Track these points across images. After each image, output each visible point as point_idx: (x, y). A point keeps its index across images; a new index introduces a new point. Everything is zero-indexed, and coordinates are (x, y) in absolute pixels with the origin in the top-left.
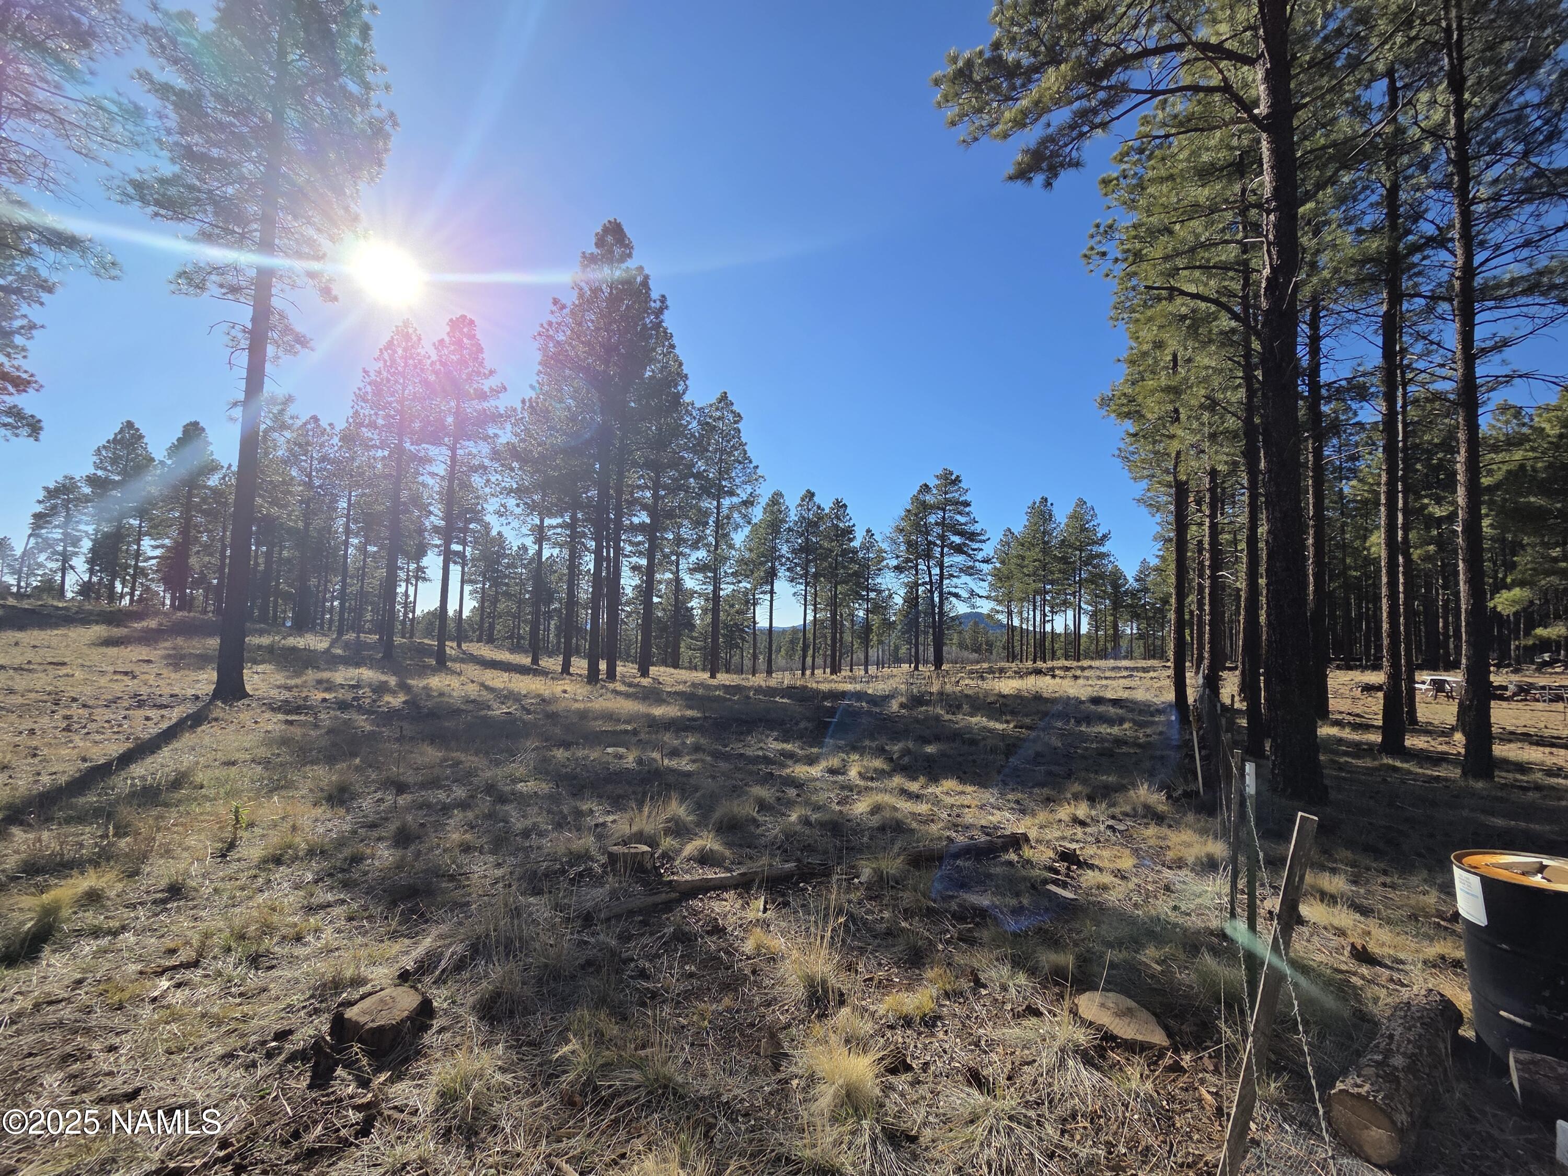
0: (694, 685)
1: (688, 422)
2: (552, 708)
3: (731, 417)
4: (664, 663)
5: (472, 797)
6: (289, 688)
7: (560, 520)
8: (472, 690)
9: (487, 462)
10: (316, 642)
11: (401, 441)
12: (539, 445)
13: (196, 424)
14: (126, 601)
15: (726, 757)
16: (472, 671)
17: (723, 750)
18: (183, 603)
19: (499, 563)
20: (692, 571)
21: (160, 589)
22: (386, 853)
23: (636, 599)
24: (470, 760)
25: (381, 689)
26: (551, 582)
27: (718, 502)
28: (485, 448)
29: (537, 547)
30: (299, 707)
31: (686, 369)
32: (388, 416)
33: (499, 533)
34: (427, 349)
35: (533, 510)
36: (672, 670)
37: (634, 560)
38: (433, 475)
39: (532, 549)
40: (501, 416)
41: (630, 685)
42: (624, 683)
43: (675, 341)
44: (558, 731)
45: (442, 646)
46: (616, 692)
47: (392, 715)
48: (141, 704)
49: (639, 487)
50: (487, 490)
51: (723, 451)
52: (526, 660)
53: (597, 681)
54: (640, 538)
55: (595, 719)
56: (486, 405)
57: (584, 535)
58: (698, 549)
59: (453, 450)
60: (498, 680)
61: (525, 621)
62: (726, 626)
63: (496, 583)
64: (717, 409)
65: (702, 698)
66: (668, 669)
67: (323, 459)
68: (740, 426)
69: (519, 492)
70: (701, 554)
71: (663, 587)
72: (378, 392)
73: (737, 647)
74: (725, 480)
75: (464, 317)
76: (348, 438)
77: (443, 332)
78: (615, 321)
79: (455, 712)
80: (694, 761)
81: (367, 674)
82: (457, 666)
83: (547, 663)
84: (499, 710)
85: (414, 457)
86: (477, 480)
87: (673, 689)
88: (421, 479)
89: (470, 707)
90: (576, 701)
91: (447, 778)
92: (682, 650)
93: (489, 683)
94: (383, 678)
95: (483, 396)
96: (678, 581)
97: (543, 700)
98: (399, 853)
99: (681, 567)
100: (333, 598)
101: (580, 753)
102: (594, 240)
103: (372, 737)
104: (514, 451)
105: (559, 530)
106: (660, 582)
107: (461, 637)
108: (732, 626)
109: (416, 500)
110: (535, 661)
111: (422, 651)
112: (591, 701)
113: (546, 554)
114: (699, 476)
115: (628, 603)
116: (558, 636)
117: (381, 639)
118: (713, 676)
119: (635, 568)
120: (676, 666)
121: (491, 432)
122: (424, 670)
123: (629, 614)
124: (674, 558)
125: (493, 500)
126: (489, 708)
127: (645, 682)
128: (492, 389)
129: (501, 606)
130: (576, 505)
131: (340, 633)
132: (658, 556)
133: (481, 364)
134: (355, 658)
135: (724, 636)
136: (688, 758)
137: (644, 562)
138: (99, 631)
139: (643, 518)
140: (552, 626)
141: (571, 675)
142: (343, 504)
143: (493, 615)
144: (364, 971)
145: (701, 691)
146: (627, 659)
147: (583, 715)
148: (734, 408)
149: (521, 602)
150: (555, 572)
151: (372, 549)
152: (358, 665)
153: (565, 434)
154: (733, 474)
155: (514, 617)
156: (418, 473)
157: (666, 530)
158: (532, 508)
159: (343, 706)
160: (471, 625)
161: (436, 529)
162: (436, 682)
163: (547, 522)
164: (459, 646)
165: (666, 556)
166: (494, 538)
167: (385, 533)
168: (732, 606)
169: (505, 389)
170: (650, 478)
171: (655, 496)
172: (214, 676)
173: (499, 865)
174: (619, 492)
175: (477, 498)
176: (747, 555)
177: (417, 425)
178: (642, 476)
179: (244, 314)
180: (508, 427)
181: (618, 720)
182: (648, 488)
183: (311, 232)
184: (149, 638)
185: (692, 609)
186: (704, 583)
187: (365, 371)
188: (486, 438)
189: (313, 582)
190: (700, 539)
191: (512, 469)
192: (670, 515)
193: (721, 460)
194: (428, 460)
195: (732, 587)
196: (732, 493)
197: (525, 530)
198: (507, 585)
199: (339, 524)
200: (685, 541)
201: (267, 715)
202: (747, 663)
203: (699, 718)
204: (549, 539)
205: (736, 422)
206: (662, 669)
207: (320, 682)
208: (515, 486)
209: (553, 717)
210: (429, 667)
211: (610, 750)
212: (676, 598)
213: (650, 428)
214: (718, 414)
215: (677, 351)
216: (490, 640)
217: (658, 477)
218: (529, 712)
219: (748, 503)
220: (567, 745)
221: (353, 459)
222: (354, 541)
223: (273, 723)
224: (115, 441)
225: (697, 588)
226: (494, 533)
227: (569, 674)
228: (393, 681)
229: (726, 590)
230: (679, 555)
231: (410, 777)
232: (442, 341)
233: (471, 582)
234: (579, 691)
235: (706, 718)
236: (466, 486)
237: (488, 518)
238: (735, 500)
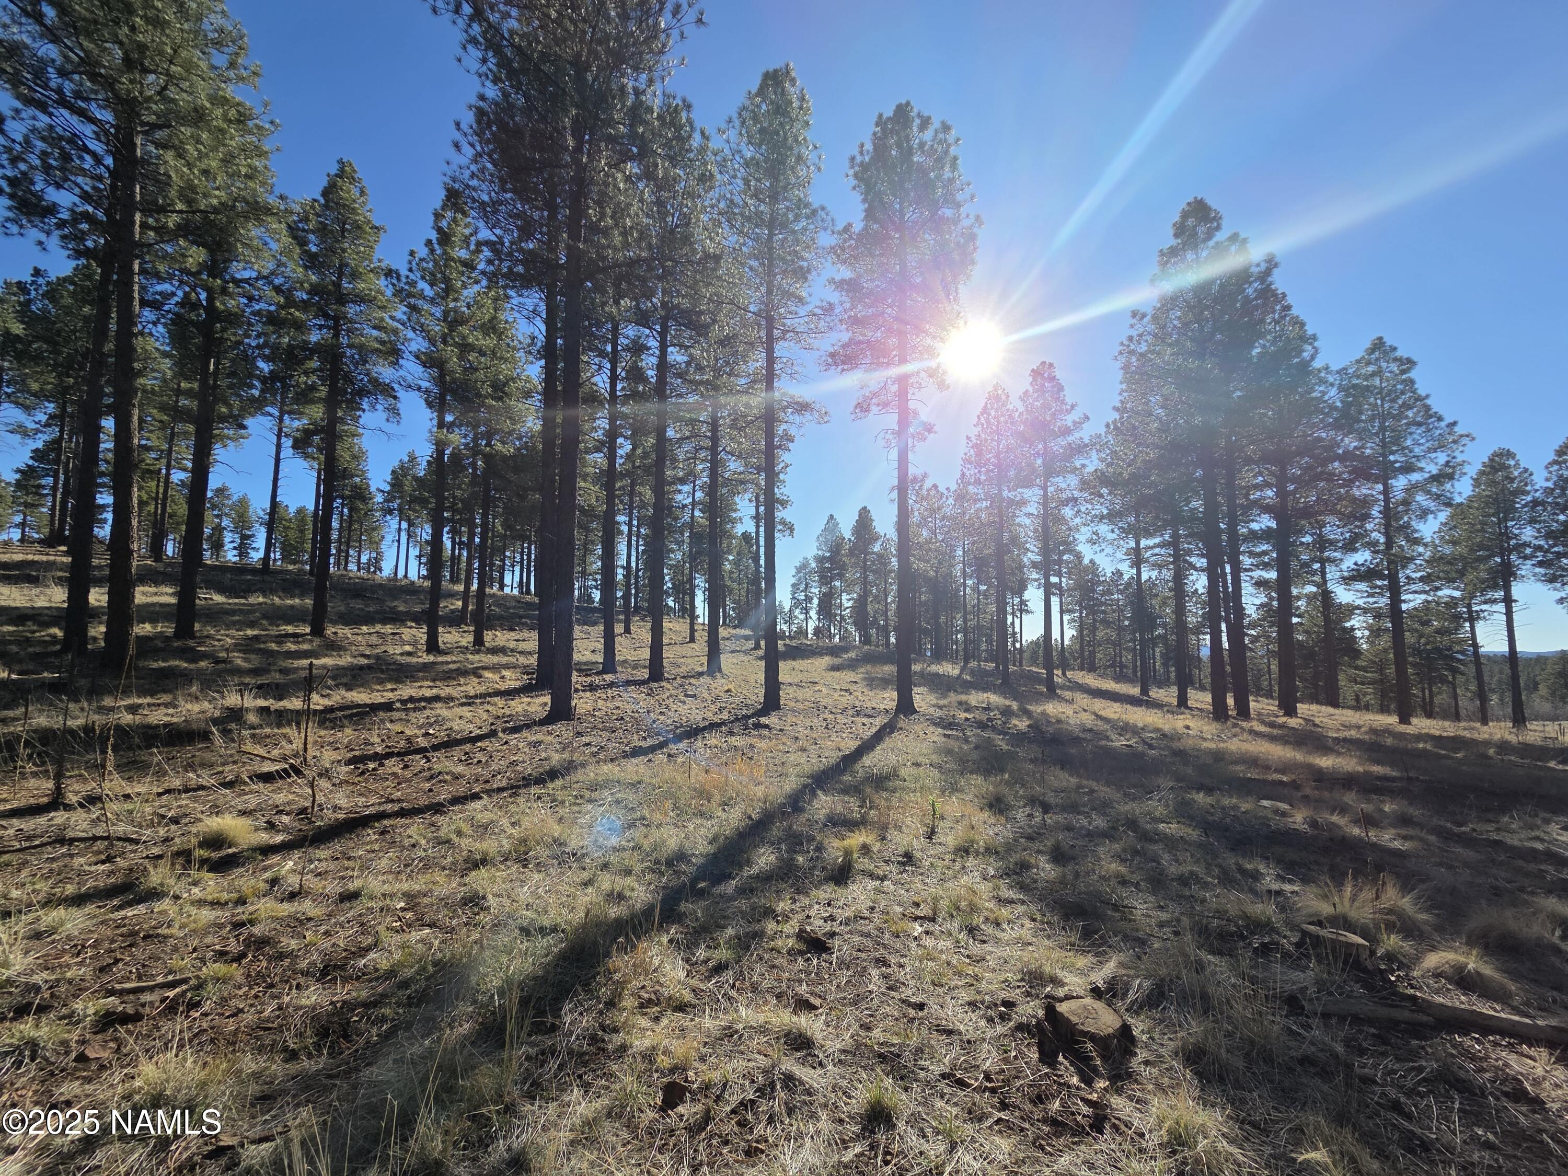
0: (1373, 731)
1: (1324, 393)
2: (1176, 745)
3: (1394, 367)
4: (1314, 699)
5: (1114, 828)
6: (941, 708)
7: (1157, 540)
8: (1087, 719)
9: (1076, 494)
10: (949, 669)
11: (1000, 490)
12: (1129, 465)
13: (865, 508)
14: (837, 639)
15: (1468, 841)
16: (1083, 700)
17: (1456, 829)
18: (866, 640)
19: (1094, 591)
20: (1348, 580)
21: (852, 629)
22: (1048, 867)
23: (1264, 620)
24: (1105, 791)
25: (1007, 712)
26: (1152, 607)
27: (1386, 486)
28: (1073, 481)
29: (1134, 571)
30: (950, 724)
31: (1310, 330)
32: (988, 471)
33: (1091, 561)
34: (1015, 404)
35: (1127, 533)
36: (1331, 710)
37: (1257, 574)
38: (1029, 515)
39: (1128, 572)
40: (1086, 445)
41: (1272, 725)
42: (1263, 722)
43: (1290, 300)
44: (1190, 771)
45: (1050, 675)
46: (1251, 732)
47: (1019, 738)
48: (858, 714)
49: (1257, 487)
50: (1078, 520)
51: (1383, 417)
52: (1135, 691)
53: (1227, 717)
54: (1265, 547)
55: (1232, 763)
56: (1070, 439)
57: (1189, 552)
58: (1355, 550)
59: (1045, 488)
60: (1113, 710)
61: (1126, 649)
62: (1417, 651)
63: (1092, 611)
64: (1369, 363)
65: (1393, 751)
66: (1323, 708)
67: (943, 518)
68: (1412, 374)
69: (1112, 517)
70: (1363, 556)
71: (1302, 604)
72: (979, 454)
73: (1443, 680)
74: (1393, 453)
75: (1044, 363)
76: (961, 497)
77: (1024, 383)
78: (1207, 307)
79: (1076, 740)
80: (1405, 838)
81: (994, 699)
82: (1067, 694)
83: (1156, 693)
84: (1119, 742)
85: (1011, 502)
86: (1068, 512)
87: (1341, 735)
88: (1018, 520)
89: (1088, 736)
90: (1205, 739)
91: (1085, 805)
92: (1341, 683)
93: (1102, 713)
94: (1007, 703)
95: (1066, 431)
96: (1326, 596)
97: (1164, 735)
98: (1059, 869)
99: (1328, 576)
100: (958, 632)
101: (1226, 802)
102: (1171, 232)
103: (1011, 755)
104: (1102, 479)
105: (1157, 550)
106: (1298, 598)
107: (1065, 667)
108: (1429, 652)
109: (1014, 540)
110: (1144, 691)
111: (1035, 678)
112: (1224, 741)
113: (1144, 577)
114: (1347, 457)
115: (1253, 625)
116: (1165, 665)
117: (997, 667)
118: (1404, 720)
119: (1260, 584)
120: (1336, 705)
121: (1078, 464)
122: (1039, 697)
123: (1255, 639)
124: (1316, 566)
125: (1083, 529)
126: (1107, 738)
127: (1293, 722)
128: (1074, 423)
129: (1100, 634)
130: (1176, 520)
131: (966, 661)
132: (1294, 564)
133: (1063, 402)
134: (981, 683)
135: (1414, 665)
136: (1393, 831)
137: (1272, 575)
138: (827, 660)
139: (1267, 522)
140: (1158, 654)
141: (1191, 709)
142: (960, 552)
143: (1094, 643)
144: (1060, 974)
145: (1389, 741)
146: (1260, 692)
147: (1219, 756)
148: (1398, 354)
149: (1120, 629)
150: (1156, 595)
151: (983, 588)
152: (985, 690)
153: (1157, 447)
154: (1409, 442)
155: (1114, 644)
156: (1014, 516)
157: (1301, 532)
158: (1126, 532)
159: (982, 725)
160: (1071, 654)
161: (1035, 565)
162: (1052, 708)
163: (1144, 543)
164: (1064, 674)
165: (1305, 565)
166: (1087, 567)
167: (993, 572)
168: (1427, 623)
169: (1087, 418)
170: (1272, 473)
171: (1282, 493)
172: (895, 695)
173: (1161, 908)
174: (1231, 499)
175: (1070, 529)
176: (1448, 550)
177: (1012, 473)
178: (1260, 473)
179: (891, 420)
180: (1094, 454)
181: (1267, 768)
182: (1267, 485)
183: (929, 341)
184: (852, 665)
185: (1352, 629)
186: (1371, 595)
187: (968, 438)
188: (1074, 470)
189: (943, 619)
190: (1355, 538)
191: (1101, 496)
192: (1307, 513)
193: (1383, 429)
194: (1023, 503)
195: (1423, 597)
196: (1408, 469)
197: (1120, 555)
198: (1104, 612)
199: (957, 570)
200: (1332, 543)
201: (931, 728)
202: (1466, 703)
203: (1393, 779)
204: (1147, 561)
205: (1403, 372)
206: (1314, 707)
207: (960, 703)
208: (1105, 512)
209: (1181, 754)
210: (1041, 693)
211: (1265, 803)
212: (1327, 619)
213: (1265, 415)
214: (1371, 368)
215: (1294, 312)
216: (1092, 669)
217: (1283, 470)
218: (1151, 747)
219: (1445, 475)
220: (1209, 791)
221: (964, 513)
222: (969, 582)
223: (936, 735)
224: (824, 530)
225: (1360, 602)
226: (1086, 561)
227: (1187, 707)
228: (1015, 706)
229: (1412, 601)
230: (1323, 561)
231: (1051, 798)
232: (1026, 392)
233: (1070, 611)
234: (1205, 728)
235: (1409, 779)
236: (1061, 520)
237: (1080, 548)
238: (1416, 477)
